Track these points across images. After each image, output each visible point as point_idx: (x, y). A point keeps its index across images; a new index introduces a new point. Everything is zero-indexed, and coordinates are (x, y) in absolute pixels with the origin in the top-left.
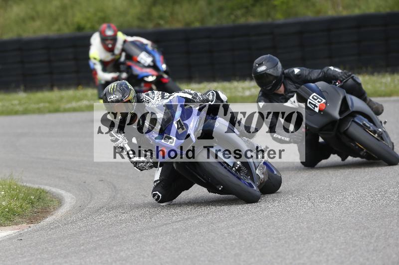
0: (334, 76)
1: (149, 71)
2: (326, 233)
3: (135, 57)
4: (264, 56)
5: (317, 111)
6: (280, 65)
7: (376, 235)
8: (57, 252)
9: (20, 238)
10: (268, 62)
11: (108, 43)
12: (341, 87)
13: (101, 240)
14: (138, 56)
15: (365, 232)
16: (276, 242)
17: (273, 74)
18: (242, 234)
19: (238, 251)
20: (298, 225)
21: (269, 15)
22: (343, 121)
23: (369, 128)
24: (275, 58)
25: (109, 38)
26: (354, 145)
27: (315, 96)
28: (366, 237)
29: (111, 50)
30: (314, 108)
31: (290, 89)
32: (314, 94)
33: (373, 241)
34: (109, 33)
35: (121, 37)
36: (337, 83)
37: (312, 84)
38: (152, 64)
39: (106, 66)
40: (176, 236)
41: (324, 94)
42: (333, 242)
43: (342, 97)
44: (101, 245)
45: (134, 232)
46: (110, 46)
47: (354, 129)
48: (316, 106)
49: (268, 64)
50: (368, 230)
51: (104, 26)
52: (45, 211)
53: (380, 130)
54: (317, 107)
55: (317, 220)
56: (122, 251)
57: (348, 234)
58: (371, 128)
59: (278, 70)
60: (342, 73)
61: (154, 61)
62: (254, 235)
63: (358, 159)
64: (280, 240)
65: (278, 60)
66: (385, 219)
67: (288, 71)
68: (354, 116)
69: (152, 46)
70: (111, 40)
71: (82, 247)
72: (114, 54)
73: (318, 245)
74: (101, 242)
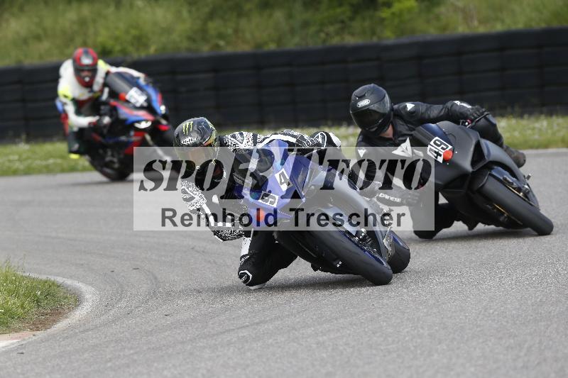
0: (461, 114)
1: (142, 114)
2: (455, 343)
3: (122, 94)
4: (367, 86)
5: (441, 162)
6: (387, 98)
7: (526, 346)
8: (73, 370)
9: (21, 351)
10: (372, 93)
11: (85, 75)
12: (472, 128)
13: (136, 353)
14: (127, 93)
15: (512, 341)
16: (385, 356)
17: (378, 110)
18: (337, 345)
19: (330, 369)
20: (416, 331)
21: (373, 33)
22: (477, 175)
23: (512, 184)
24: (381, 88)
25: (87, 68)
26: (490, 207)
27: (437, 140)
28: (512, 348)
29: (88, 85)
30: (436, 157)
31: (400, 132)
32: (437, 138)
33: (522, 354)
34: (86, 61)
35: (103, 67)
36: (467, 124)
37: (433, 125)
38: (145, 104)
39: (80, 106)
40: (242, 348)
41: (451, 138)
42: (465, 355)
43: (474, 142)
44: (136, 361)
45: (183, 343)
46: (87, 79)
47: (491, 186)
48: (438, 154)
49: (372, 96)
50: (516, 338)
51: (80, 51)
52: (57, 313)
53: (526, 187)
54: (440, 155)
55: (442, 325)
56: (166, 368)
57: (487, 345)
58: (515, 184)
59: (385, 106)
60: (472, 109)
61: (149, 100)
62: (354, 347)
63: (492, 227)
64: (390, 352)
65: (385, 91)
66: (540, 323)
67: (398, 107)
68: (491, 169)
69: (145, 80)
70: (89, 71)
71: (109, 364)
72: (92, 91)
73: (445, 361)
74: (135, 357)
